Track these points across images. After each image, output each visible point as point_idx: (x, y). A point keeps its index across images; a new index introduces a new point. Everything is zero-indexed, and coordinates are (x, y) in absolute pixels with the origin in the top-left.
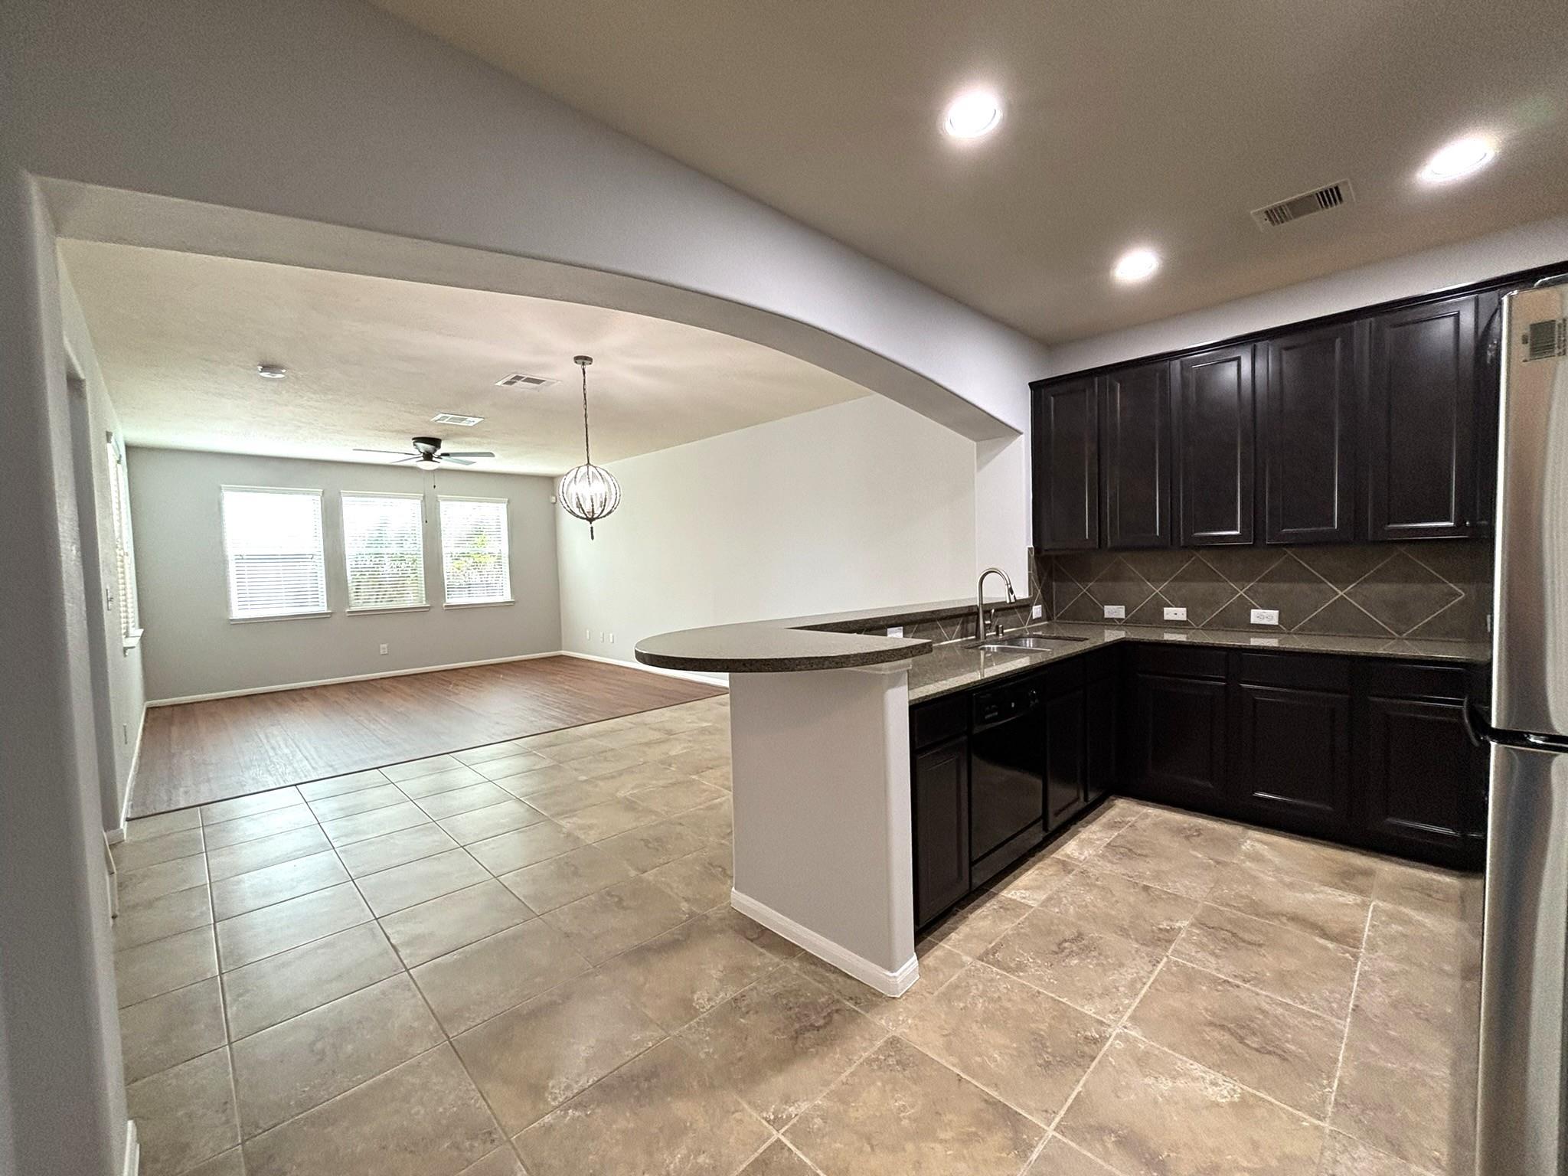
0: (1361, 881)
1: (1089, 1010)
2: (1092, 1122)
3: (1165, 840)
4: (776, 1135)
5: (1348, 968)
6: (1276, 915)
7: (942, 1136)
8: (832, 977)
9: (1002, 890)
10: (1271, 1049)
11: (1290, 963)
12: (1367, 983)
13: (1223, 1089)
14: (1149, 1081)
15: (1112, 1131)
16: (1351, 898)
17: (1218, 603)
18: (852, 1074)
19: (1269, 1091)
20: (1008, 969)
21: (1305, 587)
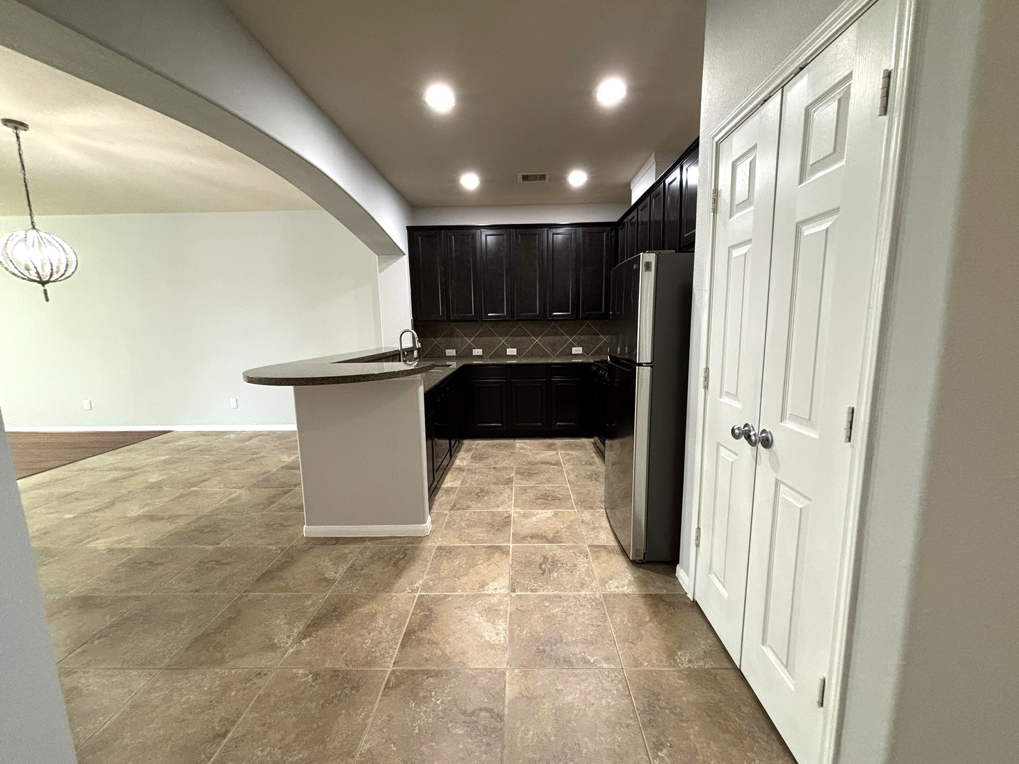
0: (553, 447)
1: (500, 510)
2: (521, 537)
3: (490, 450)
4: (417, 595)
5: (562, 471)
6: (537, 464)
7: (480, 562)
8: (392, 540)
9: (441, 485)
10: (554, 499)
11: (548, 475)
12: (568, 474)
13: (549, 513)
14: (529, 520)
15: (527, 536)
16: (553, 453)
17: (494, 347)
18: (431, 564)
19: (560, 508)
20: (465, 509)
21: (524, 338)
